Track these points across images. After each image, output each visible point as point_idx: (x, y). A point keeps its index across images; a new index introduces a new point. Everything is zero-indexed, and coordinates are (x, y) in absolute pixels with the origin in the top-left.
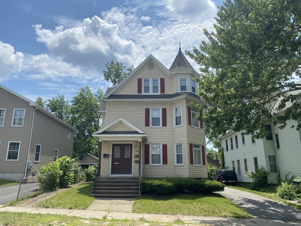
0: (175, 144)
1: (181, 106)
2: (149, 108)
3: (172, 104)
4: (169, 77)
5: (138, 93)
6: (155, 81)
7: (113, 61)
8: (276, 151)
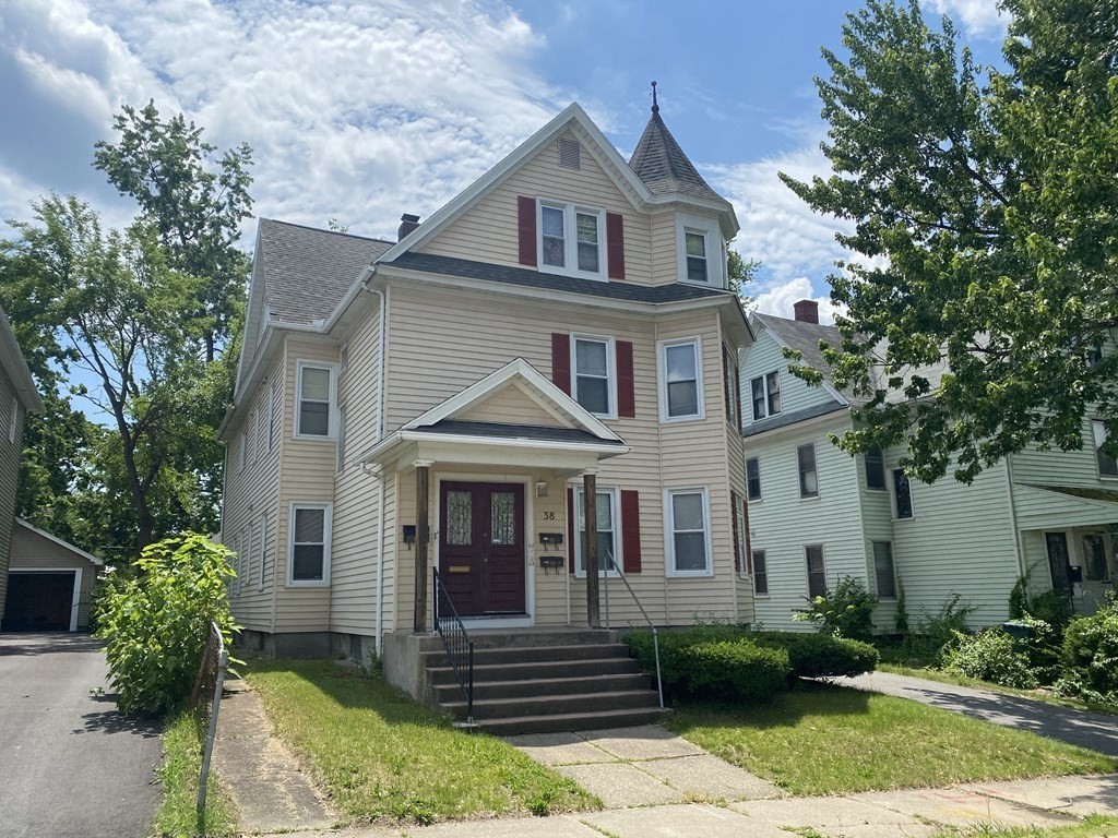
0: (665, 492)
1: (695, 340)
2: (565, 333)
3: (650, 326)
4: (639, 216)
5: (521, 262)
6: (586, 220)
7: (151, 105)
8: (892, 524)
